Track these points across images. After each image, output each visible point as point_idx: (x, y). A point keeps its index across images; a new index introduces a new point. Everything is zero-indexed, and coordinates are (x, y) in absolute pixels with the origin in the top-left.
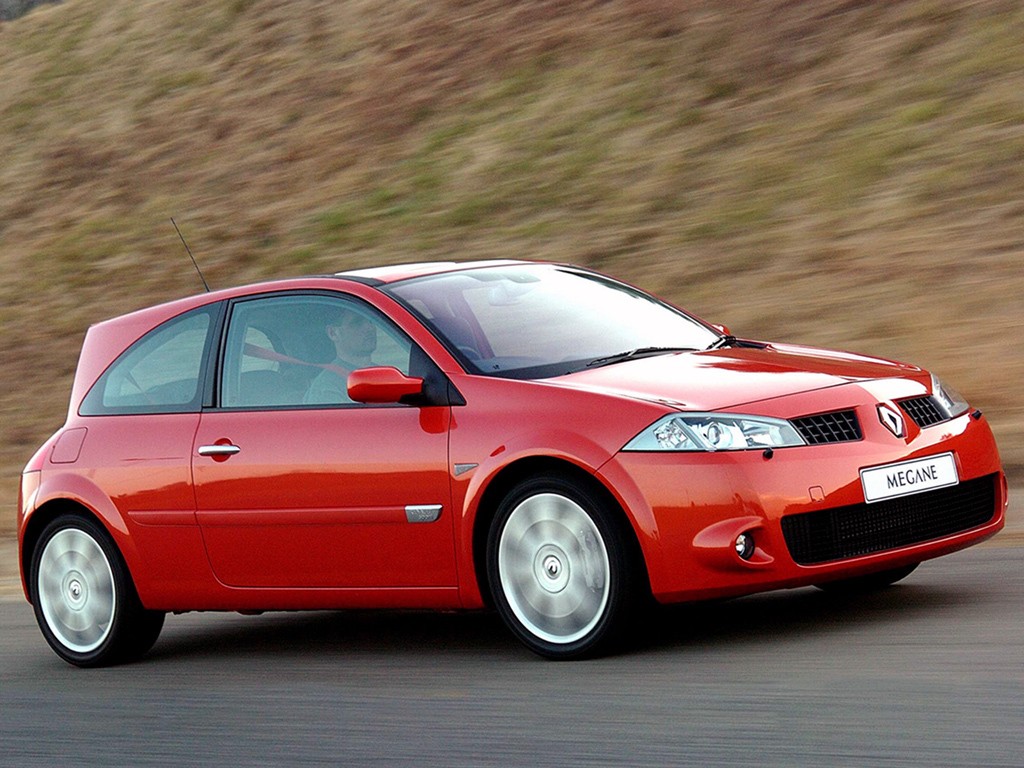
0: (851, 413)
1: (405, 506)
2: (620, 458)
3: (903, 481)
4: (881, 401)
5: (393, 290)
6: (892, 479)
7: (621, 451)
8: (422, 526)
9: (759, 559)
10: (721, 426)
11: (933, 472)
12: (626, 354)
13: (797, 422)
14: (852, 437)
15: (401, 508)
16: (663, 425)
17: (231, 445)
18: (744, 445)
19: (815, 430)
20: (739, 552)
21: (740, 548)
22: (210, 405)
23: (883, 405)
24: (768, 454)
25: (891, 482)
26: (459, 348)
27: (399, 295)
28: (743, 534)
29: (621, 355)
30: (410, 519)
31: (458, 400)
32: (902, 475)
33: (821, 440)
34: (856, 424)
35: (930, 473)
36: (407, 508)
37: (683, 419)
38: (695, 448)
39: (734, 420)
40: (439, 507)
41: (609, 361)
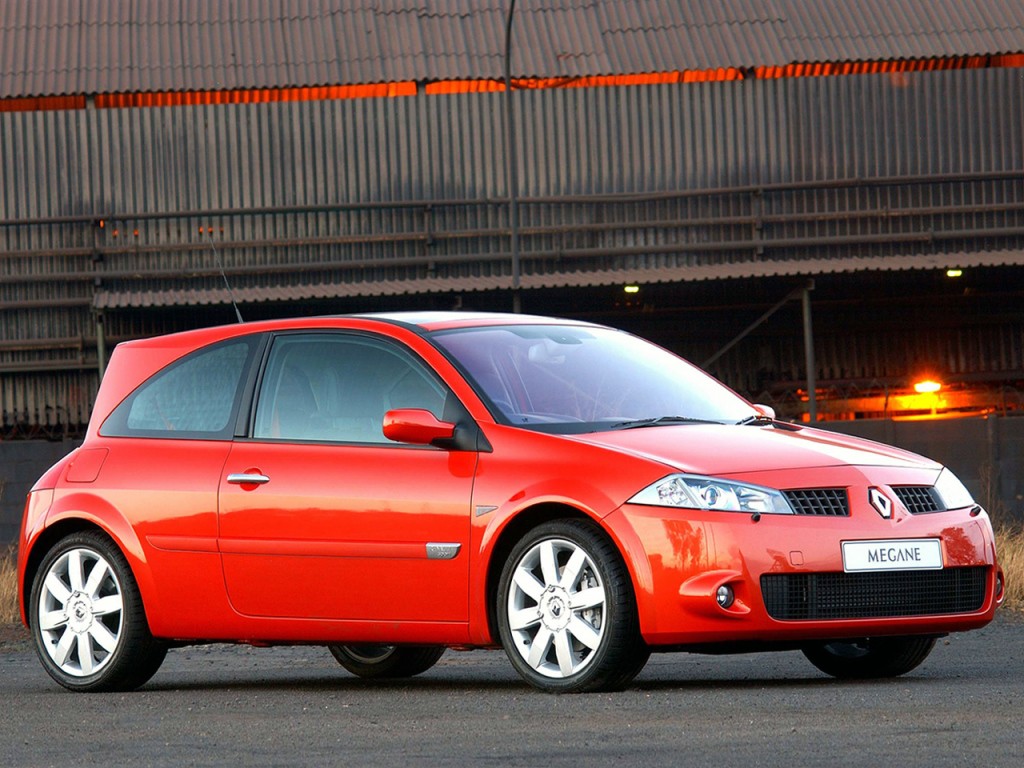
0: (842, 491)
1: (427, 542)
2: (625, 510)
3: (884, 558)
4: (874, 485)
5: (435, 338)
6: (873, 554)
7: (626, 503)
8: (439, 562)
9: (737, 609)
10: (719, 490)
11: (916, 554)
12: (651, 420)
13: (788, 493)
14: (839, 512)
15: (422, 545)
16: (666, 483)
17: (261, 474)
18: (738, 508)
19: (804, 503)
20: (720, 602)
21: (722, 598)
22: (243, 435)
23: (875, 488)
24: (756, 518)
25: (872, 557)
26: (494, 401)
27: (440, 343)
28: (725, 585)
29: (646, 421)
30: (430, 555)
31: (485, 448)
32: (883, 552)
33: (809, 512)
34: (845, 502)
35: (914, 555)
36: (428, 545)
37: (684, 479)
38: (692, 506)
39: (732, 485)
40: (459, 545)
41: (633, 425)
